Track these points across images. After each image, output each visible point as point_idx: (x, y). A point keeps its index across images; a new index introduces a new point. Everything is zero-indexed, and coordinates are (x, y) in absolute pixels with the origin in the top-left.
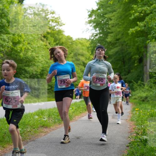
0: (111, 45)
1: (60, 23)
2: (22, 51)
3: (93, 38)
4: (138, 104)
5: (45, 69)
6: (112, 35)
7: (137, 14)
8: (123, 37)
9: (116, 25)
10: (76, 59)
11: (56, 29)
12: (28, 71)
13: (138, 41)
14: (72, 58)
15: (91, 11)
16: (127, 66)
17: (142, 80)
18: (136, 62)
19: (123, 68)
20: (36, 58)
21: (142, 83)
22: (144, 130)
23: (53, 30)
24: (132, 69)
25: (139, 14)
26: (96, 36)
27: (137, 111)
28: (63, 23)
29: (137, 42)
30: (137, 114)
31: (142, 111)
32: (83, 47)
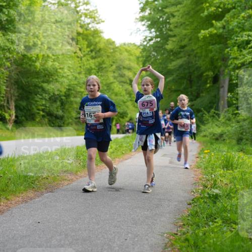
1: (96, 19)
2: (39, 59)
3: (145, 43)
4: (209, 144)
5: (72, 88)
6: (174, 39)
7: (213, 9)
8: (191, 43)
9: (181, 25)
10: (119, 74)
11: (90, 28)
12: (47, 89)
13: (213, 49)
14: (114, 72)
15: (144, 2)
16: (194, 88)
17: (217, 109)
18: (209, 81)
19: (190, 89)
20: (59, 70)
21: (216, 112)
22: (215, 181)
23: (87, 29)
24: (202, 92)
25: (215, 8)
26: (150, 40)
27: (206, 153)
28: (100, 20)
29: (211, 52)
30: (207, 158)
31: (214, 154)
32: (131, 57)
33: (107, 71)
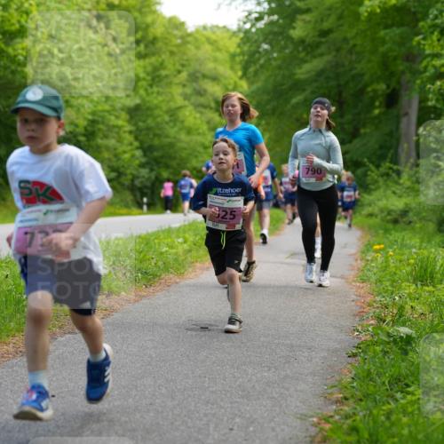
0: (304, 49)
3: (248, 26)
4: (381, 232)
5: (100, 119)
6: (307, 17)
8: (342, 25)
10: (195, 89)
13: (387, 38)
14: (184, 86)
16: (348, 117)
17: (395, 161)
18: (377, 104)
21: (395, 167)
22: (401, 308)
24: (364, 126)
26: (258, 19)
27: (377, 251)
29: (384, 42)
30: (380, 260)
31: (394, 251)
32: (218, 54)
33: (171, 83)
